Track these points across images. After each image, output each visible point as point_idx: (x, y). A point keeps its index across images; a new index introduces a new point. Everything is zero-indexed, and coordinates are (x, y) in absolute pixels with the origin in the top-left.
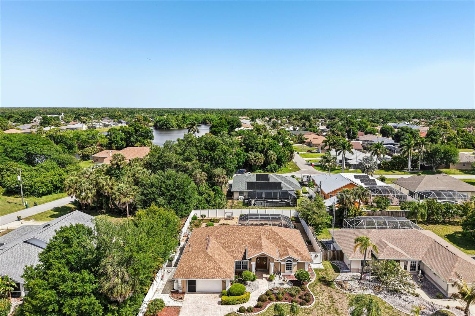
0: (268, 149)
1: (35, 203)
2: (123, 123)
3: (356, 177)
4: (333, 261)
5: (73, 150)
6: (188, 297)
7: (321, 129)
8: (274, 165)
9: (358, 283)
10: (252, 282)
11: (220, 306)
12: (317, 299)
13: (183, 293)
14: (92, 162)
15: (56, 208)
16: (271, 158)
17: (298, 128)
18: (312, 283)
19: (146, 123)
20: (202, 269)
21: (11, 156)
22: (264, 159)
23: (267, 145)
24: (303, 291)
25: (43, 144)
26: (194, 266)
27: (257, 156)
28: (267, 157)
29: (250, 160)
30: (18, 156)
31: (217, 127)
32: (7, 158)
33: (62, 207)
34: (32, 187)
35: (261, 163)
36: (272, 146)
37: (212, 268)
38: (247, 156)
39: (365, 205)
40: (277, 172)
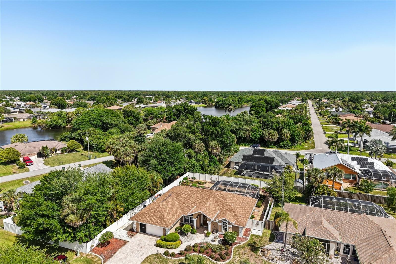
0: (283, 128)
1: (95, 157)
2: (193, 103)
3: (353, 159)
4: (274, 231)
5: (139, 121)
6: (139, 236)
7: (367, 111)
8: (287, 143)
9: (280, 254)
10: (191, 235)
11: (155, 247)
12: (234, 259)
13: (137, 232)
14: (151, 131)
15: (106, 161)
16: (284, 135)
17: (341, 110)
18: (241, 246)
19: (211, 103)
20: (151, 217)
21: (93, 124)
22: (278, 136)
23: (282, 124)
24: (226, 249)
25: (114, 117)
26: (147, 213)
27: (270, 133)
28: (280, 134)
29: (265, 136)
30: (96, 124)
31: (256, 107)
32: (90, 125)
33: (110, 161)
34: (98, 145)
35: (274, 139)
36: (287, 125)
37: (158, 217)
38: (262, 132)
39: (354, 186)
40: (290, 149)
